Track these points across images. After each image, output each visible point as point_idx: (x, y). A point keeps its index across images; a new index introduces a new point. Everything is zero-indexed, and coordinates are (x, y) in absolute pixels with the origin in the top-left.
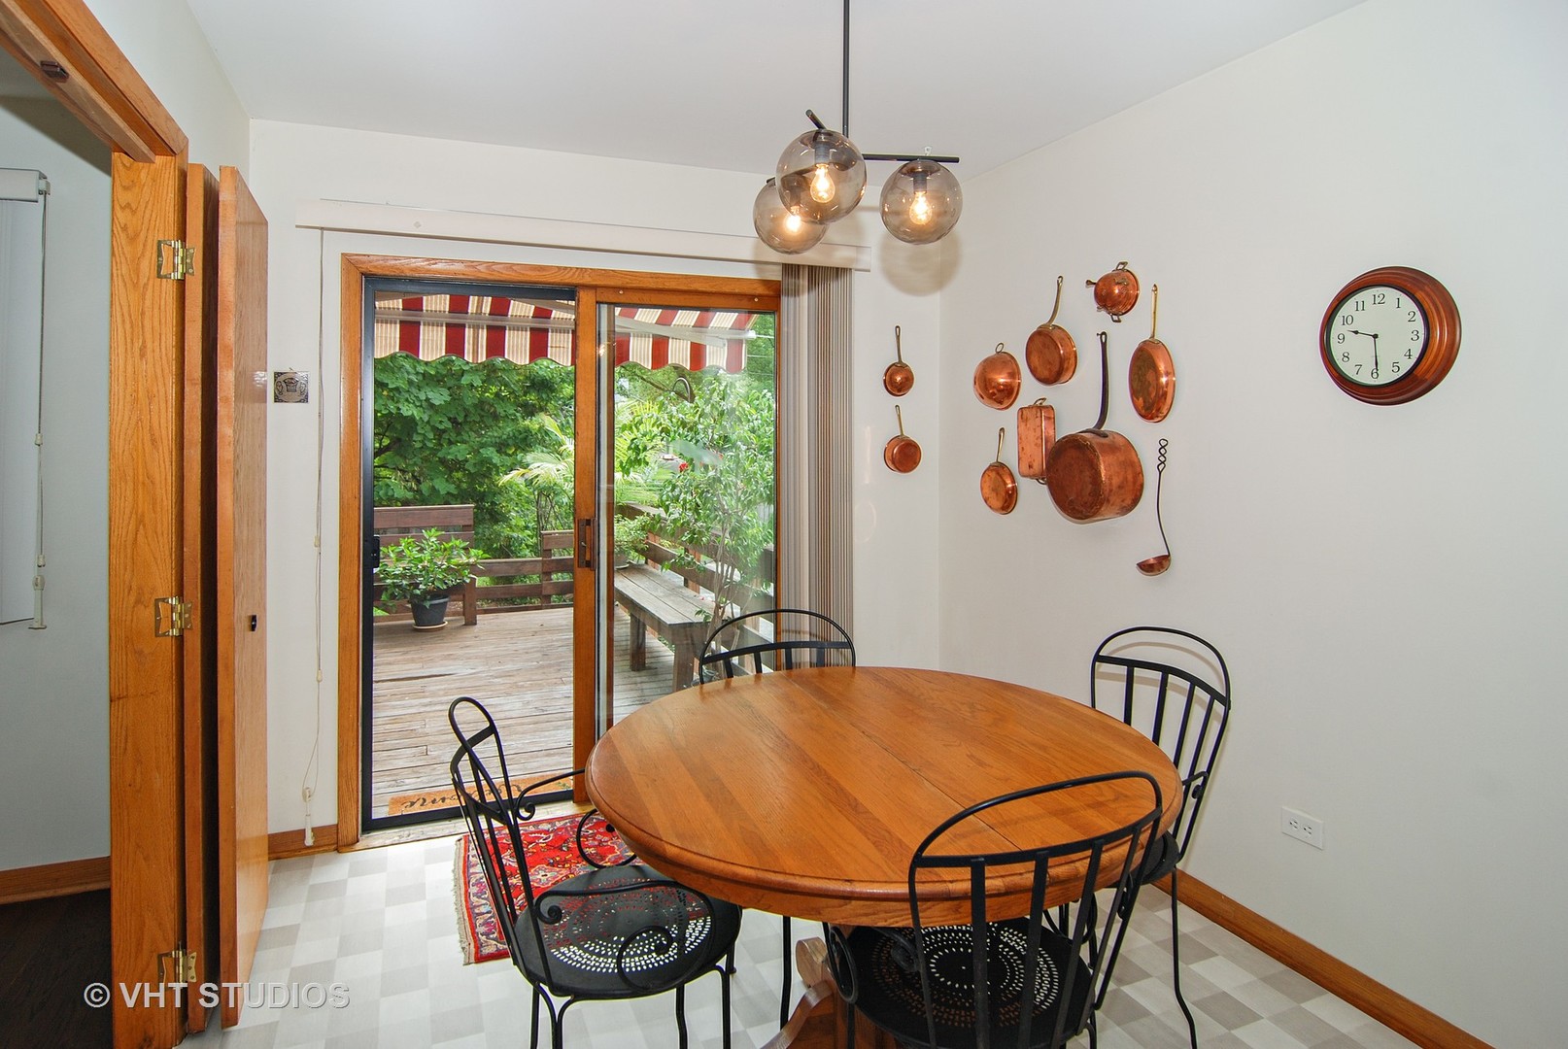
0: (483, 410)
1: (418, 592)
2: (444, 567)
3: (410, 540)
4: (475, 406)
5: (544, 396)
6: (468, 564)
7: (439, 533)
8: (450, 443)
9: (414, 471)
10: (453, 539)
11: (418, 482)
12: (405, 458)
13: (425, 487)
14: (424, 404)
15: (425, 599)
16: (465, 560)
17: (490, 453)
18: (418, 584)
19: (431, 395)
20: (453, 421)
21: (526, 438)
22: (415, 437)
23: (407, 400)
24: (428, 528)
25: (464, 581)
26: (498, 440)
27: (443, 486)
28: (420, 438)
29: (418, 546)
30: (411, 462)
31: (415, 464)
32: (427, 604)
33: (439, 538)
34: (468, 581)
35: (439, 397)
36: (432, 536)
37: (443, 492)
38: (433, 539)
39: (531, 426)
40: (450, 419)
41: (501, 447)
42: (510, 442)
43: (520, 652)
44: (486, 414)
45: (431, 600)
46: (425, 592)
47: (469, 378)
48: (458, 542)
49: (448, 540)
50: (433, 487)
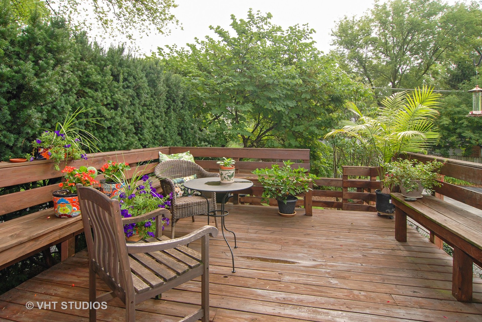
0: (310, 111)
1: (280, 195)
2: (294, 182)
3: (277, 166)
4: (307, 110)
5: (338, 104)
6: (307, 182)
7: (292, 163)
8: (296, 125)
9: (282, 136)
10: (299, 167)
11: (284, 141)
12: (279, 131)
13: (286, 143)
14: (286, 107)
15: (284, 199)
16: (306, 179)
17: (314, 129)
18: (280, 191)
19: (288, 103)
20: (298, 115)
21: (329, 123)
22: (282, 122)
23: (279, 105)
24: (286, 160)
25: (305, 191)
26: (317, 124)
27: (293, 142)
28: (284, 122)
29: (281, 169)
30: (281, 133)
31: (283, 134)
32: (286, 202)
33: (291, 165)
34: (307, 191)
35: (292, 104)
36: (288, 164)
37: (294, 145)
38: (289, 166)
39: (333, 116)
40: (296, 114)
41: (319, 126)
42: (323, 124)
43: (344, 247)
44: (312, 113)
45: (287, 199)
46: (284, 195)
47: (305, 95)
48: (302, 169)
49: (297, 168)
50: (290, 143)
